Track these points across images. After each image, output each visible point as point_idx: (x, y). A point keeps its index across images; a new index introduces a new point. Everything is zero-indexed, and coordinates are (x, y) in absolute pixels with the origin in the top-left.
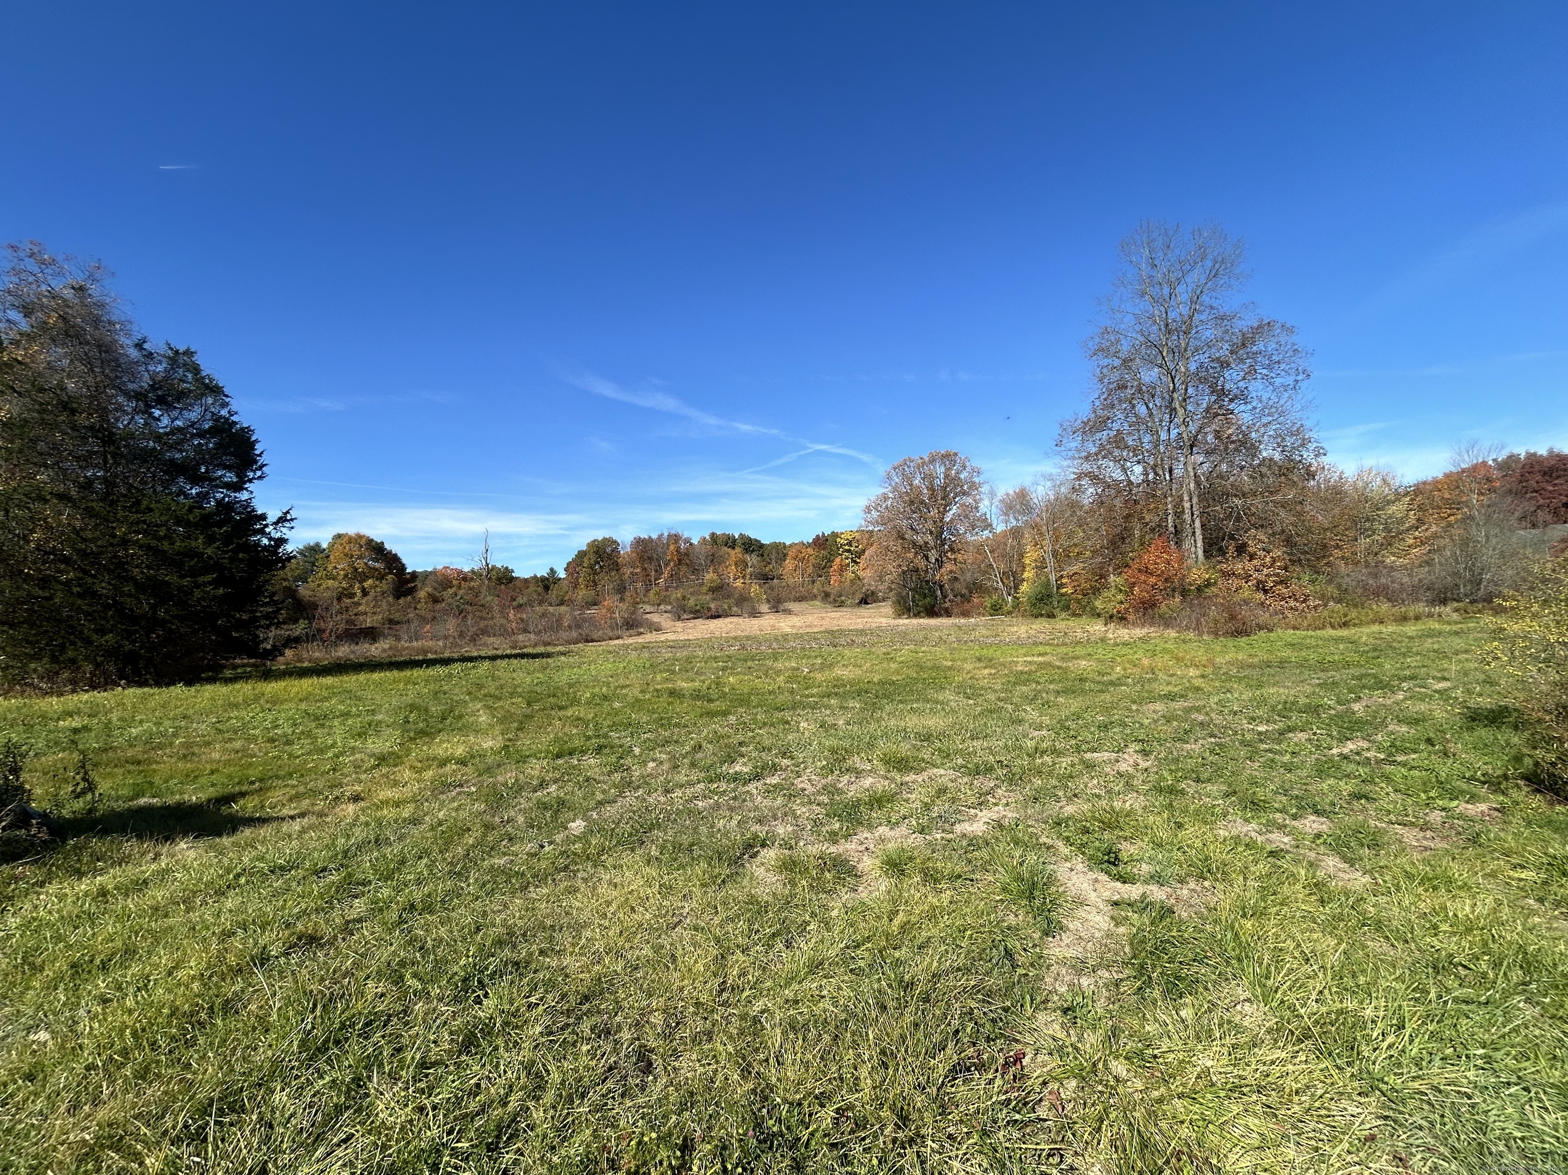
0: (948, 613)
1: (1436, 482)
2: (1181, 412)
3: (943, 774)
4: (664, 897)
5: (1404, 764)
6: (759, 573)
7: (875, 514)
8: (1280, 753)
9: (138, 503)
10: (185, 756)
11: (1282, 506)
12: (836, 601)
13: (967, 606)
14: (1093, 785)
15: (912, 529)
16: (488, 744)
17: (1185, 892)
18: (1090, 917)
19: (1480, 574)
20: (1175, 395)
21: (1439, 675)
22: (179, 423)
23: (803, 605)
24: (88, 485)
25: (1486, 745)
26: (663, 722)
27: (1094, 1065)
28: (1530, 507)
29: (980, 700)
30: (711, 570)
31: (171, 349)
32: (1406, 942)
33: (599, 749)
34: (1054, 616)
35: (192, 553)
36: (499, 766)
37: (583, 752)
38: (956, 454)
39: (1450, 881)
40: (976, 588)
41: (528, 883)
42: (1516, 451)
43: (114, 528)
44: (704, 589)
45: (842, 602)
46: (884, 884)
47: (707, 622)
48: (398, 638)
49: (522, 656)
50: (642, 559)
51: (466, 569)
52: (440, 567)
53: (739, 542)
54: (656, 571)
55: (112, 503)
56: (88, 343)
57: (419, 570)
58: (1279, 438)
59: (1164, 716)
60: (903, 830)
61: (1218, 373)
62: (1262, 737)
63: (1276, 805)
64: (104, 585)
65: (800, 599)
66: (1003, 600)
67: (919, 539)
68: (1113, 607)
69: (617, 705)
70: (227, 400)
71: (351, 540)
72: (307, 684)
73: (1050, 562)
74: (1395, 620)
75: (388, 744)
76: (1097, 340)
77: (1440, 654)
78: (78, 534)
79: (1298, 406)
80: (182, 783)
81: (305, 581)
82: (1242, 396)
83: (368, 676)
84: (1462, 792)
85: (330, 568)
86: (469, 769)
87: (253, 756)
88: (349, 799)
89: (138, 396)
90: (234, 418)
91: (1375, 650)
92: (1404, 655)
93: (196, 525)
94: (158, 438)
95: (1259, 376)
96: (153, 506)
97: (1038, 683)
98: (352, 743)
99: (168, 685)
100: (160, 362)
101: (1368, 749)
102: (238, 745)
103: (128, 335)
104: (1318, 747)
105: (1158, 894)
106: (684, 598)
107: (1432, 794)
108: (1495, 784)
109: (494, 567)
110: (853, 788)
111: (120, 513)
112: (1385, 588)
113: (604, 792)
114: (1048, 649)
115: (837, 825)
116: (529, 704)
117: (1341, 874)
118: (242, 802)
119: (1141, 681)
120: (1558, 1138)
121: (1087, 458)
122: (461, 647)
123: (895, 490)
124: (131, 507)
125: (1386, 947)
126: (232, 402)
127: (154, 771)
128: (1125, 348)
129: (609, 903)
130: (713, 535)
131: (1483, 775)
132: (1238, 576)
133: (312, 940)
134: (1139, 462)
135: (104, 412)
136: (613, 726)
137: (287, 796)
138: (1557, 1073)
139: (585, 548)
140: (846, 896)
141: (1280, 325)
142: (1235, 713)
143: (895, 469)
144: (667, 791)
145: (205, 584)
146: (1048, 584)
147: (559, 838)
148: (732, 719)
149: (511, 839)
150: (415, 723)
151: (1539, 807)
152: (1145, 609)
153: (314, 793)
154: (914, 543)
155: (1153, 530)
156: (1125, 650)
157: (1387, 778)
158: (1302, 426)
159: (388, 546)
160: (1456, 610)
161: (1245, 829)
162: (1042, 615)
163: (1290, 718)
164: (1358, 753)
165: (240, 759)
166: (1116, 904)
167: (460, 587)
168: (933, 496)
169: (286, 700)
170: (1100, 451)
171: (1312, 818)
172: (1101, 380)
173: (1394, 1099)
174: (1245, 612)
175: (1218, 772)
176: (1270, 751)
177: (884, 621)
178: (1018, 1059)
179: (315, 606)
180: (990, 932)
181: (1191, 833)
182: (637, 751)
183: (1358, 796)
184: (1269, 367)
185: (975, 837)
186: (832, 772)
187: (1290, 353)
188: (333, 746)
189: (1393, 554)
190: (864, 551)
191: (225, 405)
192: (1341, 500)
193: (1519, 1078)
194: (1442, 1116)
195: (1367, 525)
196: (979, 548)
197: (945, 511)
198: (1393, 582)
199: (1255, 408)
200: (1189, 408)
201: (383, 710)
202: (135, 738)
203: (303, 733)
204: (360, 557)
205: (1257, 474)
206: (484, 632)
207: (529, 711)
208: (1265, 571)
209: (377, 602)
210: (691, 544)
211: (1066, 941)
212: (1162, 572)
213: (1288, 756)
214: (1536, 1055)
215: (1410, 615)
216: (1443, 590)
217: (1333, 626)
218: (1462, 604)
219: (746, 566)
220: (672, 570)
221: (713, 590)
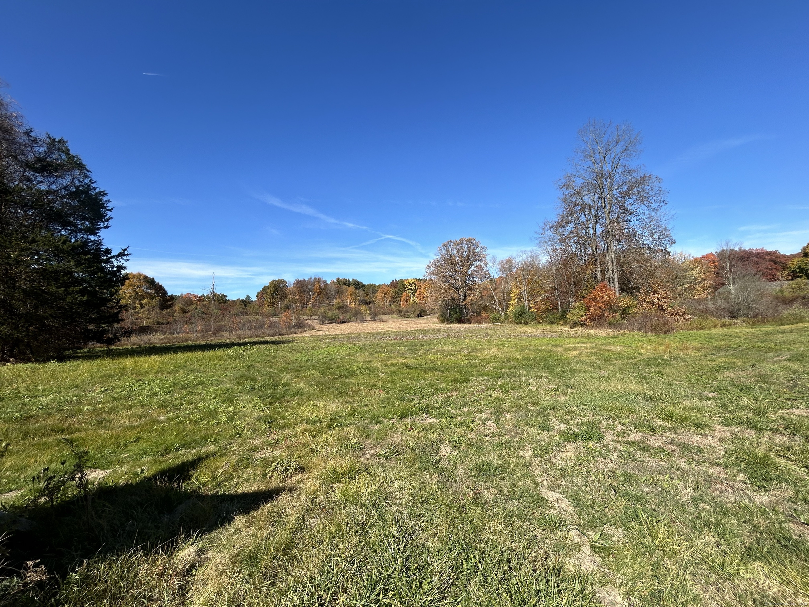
0: (469, 322)
2: (608, 218)
6: (363, 300)
7: (432, 269)
12: (405, 315)
13: (479, 318)
15: (451, 277)
20: (605, 210)
22: (54, 187)
23: (388, 317)
30: (337, 298)
34: (528, 324)
38: (474, 240)
40: (485, 308)
44: (335, 308)
45: (409, 315)
47: (339, 325)
50: (299, 291)
51: (200, 295)
52: (185, 293)
53: (352, 283)
54: (307, 298)
57: (174, 294)
65: (386, 314)
66: (500, 315)
67: (455, 283)
68: (577, 319)
73: (525, 296)
90: (94, 185)
100: (42, 146)
103: (20, 126)
106: (325, 312)
109: (217, 294)
122: (208, 337)
123: (442, 257)
126: (92, 175)
130: (338, 279)
139: (268, 285)
141: (655, 176)
143: (443, 246)
146: (524, 307)
152: (598, 319)
154: (452, 285)
158: (664, 228)
159: (157, 281)
162: (521, 323)
167: (197, 304)
168: (462, 261)
172: (565, 202)
177: (435, 325)
184: (647, 198)
187: (658, 192)
191: (87, 176)
195: (680, 280)
204: (140, 286)
209: (150, 312)
210: (326, 284)
212: (605, 300)
215: (728, 323)
216: (731, 312)
217: (696, 329)
218: (745, 319)
219: (356, 296)
220: (316, 297)
221: (339, 308)
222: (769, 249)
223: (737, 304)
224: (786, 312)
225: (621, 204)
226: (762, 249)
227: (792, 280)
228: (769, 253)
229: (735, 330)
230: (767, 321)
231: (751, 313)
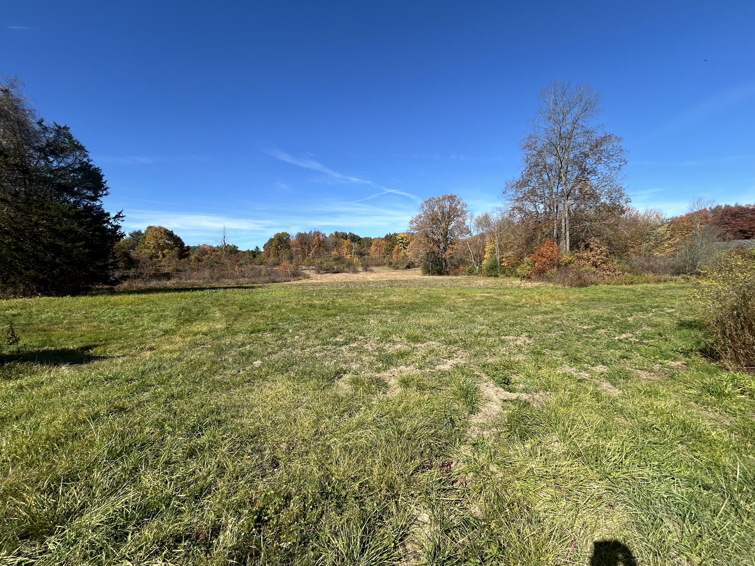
0: (448, 274)
1: (681, 218)
2: (564, 178)
3: (434, 344)
4: (294, 394)
5: (647, 344)
6: (358, 252)
7: (415, 224)
8: (592, 338)
9: (43, 205)
10: (68, 328)
11: (608, 227)
12: (395, 266)
13: (457, 270)
14: (503, 350)
15: (433, 232)
16: (219, 326)
17: (538, 396)
18: (492, 406)
19: (697, 261)
20: (562, 170)
21: (670, 306)
22: (62, 164)
23: (379, 268)
24: (16, 195)
25: (685, 336)
26: (304, 319)
27: (483, 467)
28: (723, 230)
29: (456, 312)
30: (335, 250)
31: (57, 125)
32: (633, 418)
33: (272, 330)
34: (498, 276)
35: (71, 231)
36: (223, 336)
37: (265, 331)
38: (455, 196)
39: (657, 393)
40: (462, 262)
41: (231, 387)
42: (720, 204)
43: (31, 217)
44: (332, 259)
45: (398, 267)
46: (399, 390)
47: (332, 275)
48: (181, 279)
49: (240, 288)
50: (301, 244)
51: (215, 246)
52: (201, 244)
53: (349, 237)
54: (308, 249)
55: (30, 204)
56: (12, 120)
57: (191, 245)
58: (610, 194)
59: (541, 321)
60: (412, 367)
61: (583, 160)
62: (585, 331)
63: (586, 361)
64: (27, 245)
65: (378, 265)
66: (474, 268)
67: (436, 237)
68: (524, 272)
69: (283, 310)
70: (87, 153)
71: (156, 229)
72: (132, 297)
73: (497, 251)
74: (655, 282)
75: (170, 325)
76: (526, 141)
77: (673, 297)
78: (12, 219)
79: (619, 177)
80: (66, 340)
81: (134, 249)
82: (594, 172)
83: (163, 294)
84: (671, 356)
85: (146, 243)
86: (208, 337)
87: (102, 329)
88: (148, 349)
89: (40, 150)
90: (91, 163)
91: (643, 294)
92: (656, 297)
93: (73, 217)
94: (52, 172)
95: (603, 162)
96: (50, 207)
97: (485, 305)
98: (152, 324)
99: (62, 296)
100: (51, 133)
101: (632, 337)
102: (95, 324)
103: (34, 117)
104: (609, 336)
105: (524, 396)
106: (321, 263)
107: (657, 357)
108: (686, 353)
109: (228, 245)
110: (391, 349)
111: (34, 210)
112: (652, 267)
113: (272, 348)
114: (492, 290)
115: (381, 365)
116: (241, 309)
117: (609, 390)
118: (95, 349)
119: (533, 305)
120: (682, 498)
121: (517, 200)
122: (212, 283)
123: (425, 213)
124: (40, 206)
125: (624, 420)
126: (90, 154)
127: (53, 335)
128: (539, 145)
129: (267, 397)
130: (336, 233)
131: (681, 349)
132: (584, 259)
133: (122, 409)
134: (542, 203)
135: (22, 157)
136: (281, 320)
137: (118, 347)
138: (688, 473)
139: (273, 237)
140: (380, 395)
141: (614, 136)
142: (574, 320)
143: (425, 202)
144: (303, 349)
145: (79, 247)
146: (496, 261)
147: (248, 368)
148: (338, 318)
149: (225, 368)
150: (184, 316)
151: (704, 363)
152: (540, 273)
153: (131, 346)
154: (433, 240)
155: (546, 236)
156: (528, 292)
157: (638, 350)
158: (621, 187)
159: (175, 233)
160: (684, 278)
161: (569, 370)
162: (492, 276)
163: (598, 323)
164: (627, 339)
165: (96, 330)
166: (505, 401)
167: (211, 255)
168: (443, 217)
169: (121, 304)
170: (524, 197)
171: (600, 366)
172: (527, 162)
173: (614, 482)
174: (586, 276)
175: (562, 347)
176: (587, 337)
177: (417, 277)
178: (449, 464)
179: (138, 261)
180: (445, 412)
181: (544, 372)
182: (291, 331)
183: (623, 357)
184: (608, 158)
185: (445, 372)
186: (382, 342)
187: (618, 151)
188: (142, 325)
189: (658, 251)
190: (409, 243)
191: (86, 156)
192: (636, 225)
193: (671, 474)
194: (634, 489)
195: (647, 237)
196: (464, 243)
197: (449, 224)
198: (656, 264)
199: (599, 178)
200: (568, 177)
201: (169, 310)
202: (44, 320)
203: (128, 319)
204: (161, 238)
205: (598, 210)
206: (223, 277)
207: (240, 312)
208: (597, 257)
209: (170, 260)
210: (325, 237)
211: (480, 416)
212: (549, 256)
213: (595, 340)
214: (681, 465)
216: (678, 269)
217: (626, 284)
219: (352, 248)
220: (316, 249)
221: (336, 260)
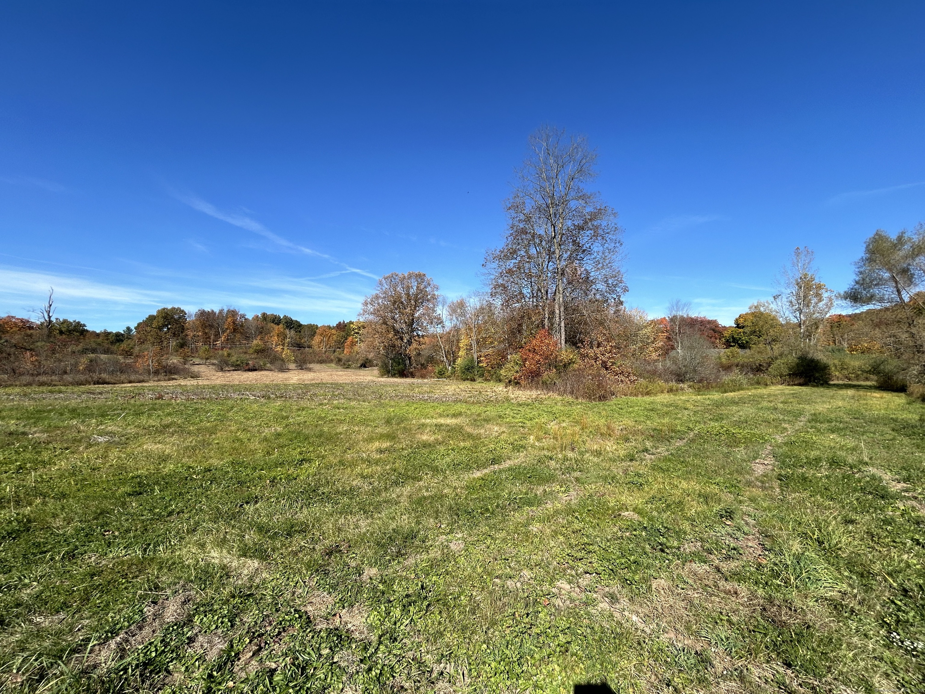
0: (413, 376)
2: (557, 252)
6: (294, 343)
12: (345, 364)
13: (424, 371)
20: (555, 241)
23: (324, 365)
30: (258, 338)
34: (474, 380)
38: (424, 275)
40: (431, 360)
45: (349, 365)
47: (244, 373)
50: (204, 326)
51: (30, 320)
53: (283, 321)
54: (215, 335)
65: (321, 362)
66: (446, 368)
67: (397, 326)
68: (512, 375)
73: (475, 347)
76: (512, 201)
95: (599, 239)
106: (229, 355)
123: (384, 292)
130: (264, 314)
132: (590, 358)
139: (155, 314)
143: (385, 279)
146: (472, 360)
152: (533, 377)
154: (394, 329)
162: (468, 379)
168: (409, 300)
177: (372, 379)
187: (613, 229)
195: (634, 338)
196: (434, 336)
197: (416, 310)
210: (246, 319)
215: (674, 388)
216: (679, 375)
217: (642, 394)
218: (691, 383)
219: (285, 337)
220: (228, 336)
221: (257, 352)
222: (710, 317)
223: (684, 366)
224: (726, 378)
225: (575, 239)
226: (704, 317)
227: (727, 348)
228: (709, 322)
229: (681, 397)
230: (712, 387)
231: (697, 378)
